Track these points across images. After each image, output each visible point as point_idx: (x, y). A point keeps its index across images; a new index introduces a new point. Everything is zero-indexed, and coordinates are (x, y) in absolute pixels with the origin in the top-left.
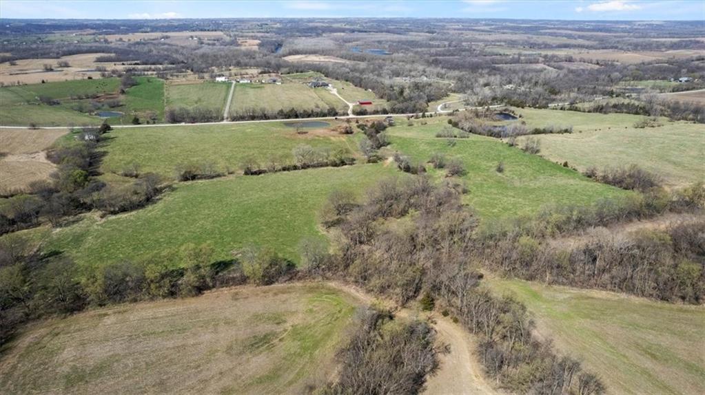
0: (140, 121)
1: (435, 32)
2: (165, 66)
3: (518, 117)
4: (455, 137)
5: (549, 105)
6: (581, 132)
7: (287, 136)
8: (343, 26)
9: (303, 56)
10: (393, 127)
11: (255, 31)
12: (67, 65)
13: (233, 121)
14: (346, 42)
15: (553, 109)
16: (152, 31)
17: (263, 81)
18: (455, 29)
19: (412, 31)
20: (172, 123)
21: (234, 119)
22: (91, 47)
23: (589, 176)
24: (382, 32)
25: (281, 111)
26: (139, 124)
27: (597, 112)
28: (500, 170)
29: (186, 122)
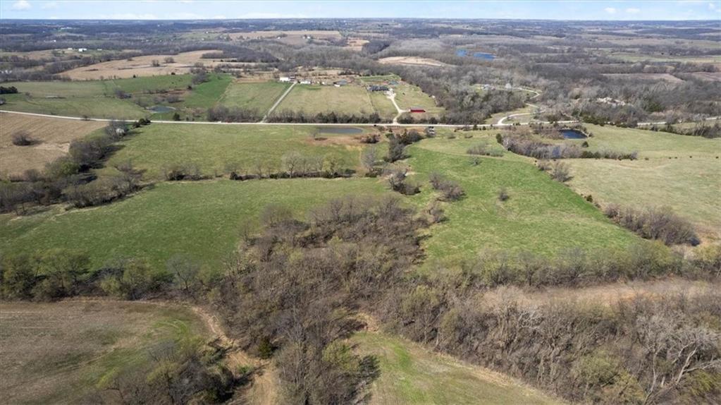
0: (180, 118)
1: (564, 36)
2: (257, 64)
3: (588, 135)
4: (488, 154)
5: (639, 124)
6: (647, 159)
7: (302, 142)
8: (465, 27)
9: (403, 58)
10: (431, 139)
11: (371, 31)
12: (172, 62)
13: (270, 122)
14: (457, 44)
15: (642, 129)
16: (276, 30)
17: (323, 83)
18: (589, 33)
19: (539, 35)
20: (211, 121)
21: (271, 120)
22: (208, 44)
23: (610, 217)
24: (503, 35)
25: (321, 115)
26: (179, 120)
27: (699, 135)
28: (504, 198)
29: (223, 121)
